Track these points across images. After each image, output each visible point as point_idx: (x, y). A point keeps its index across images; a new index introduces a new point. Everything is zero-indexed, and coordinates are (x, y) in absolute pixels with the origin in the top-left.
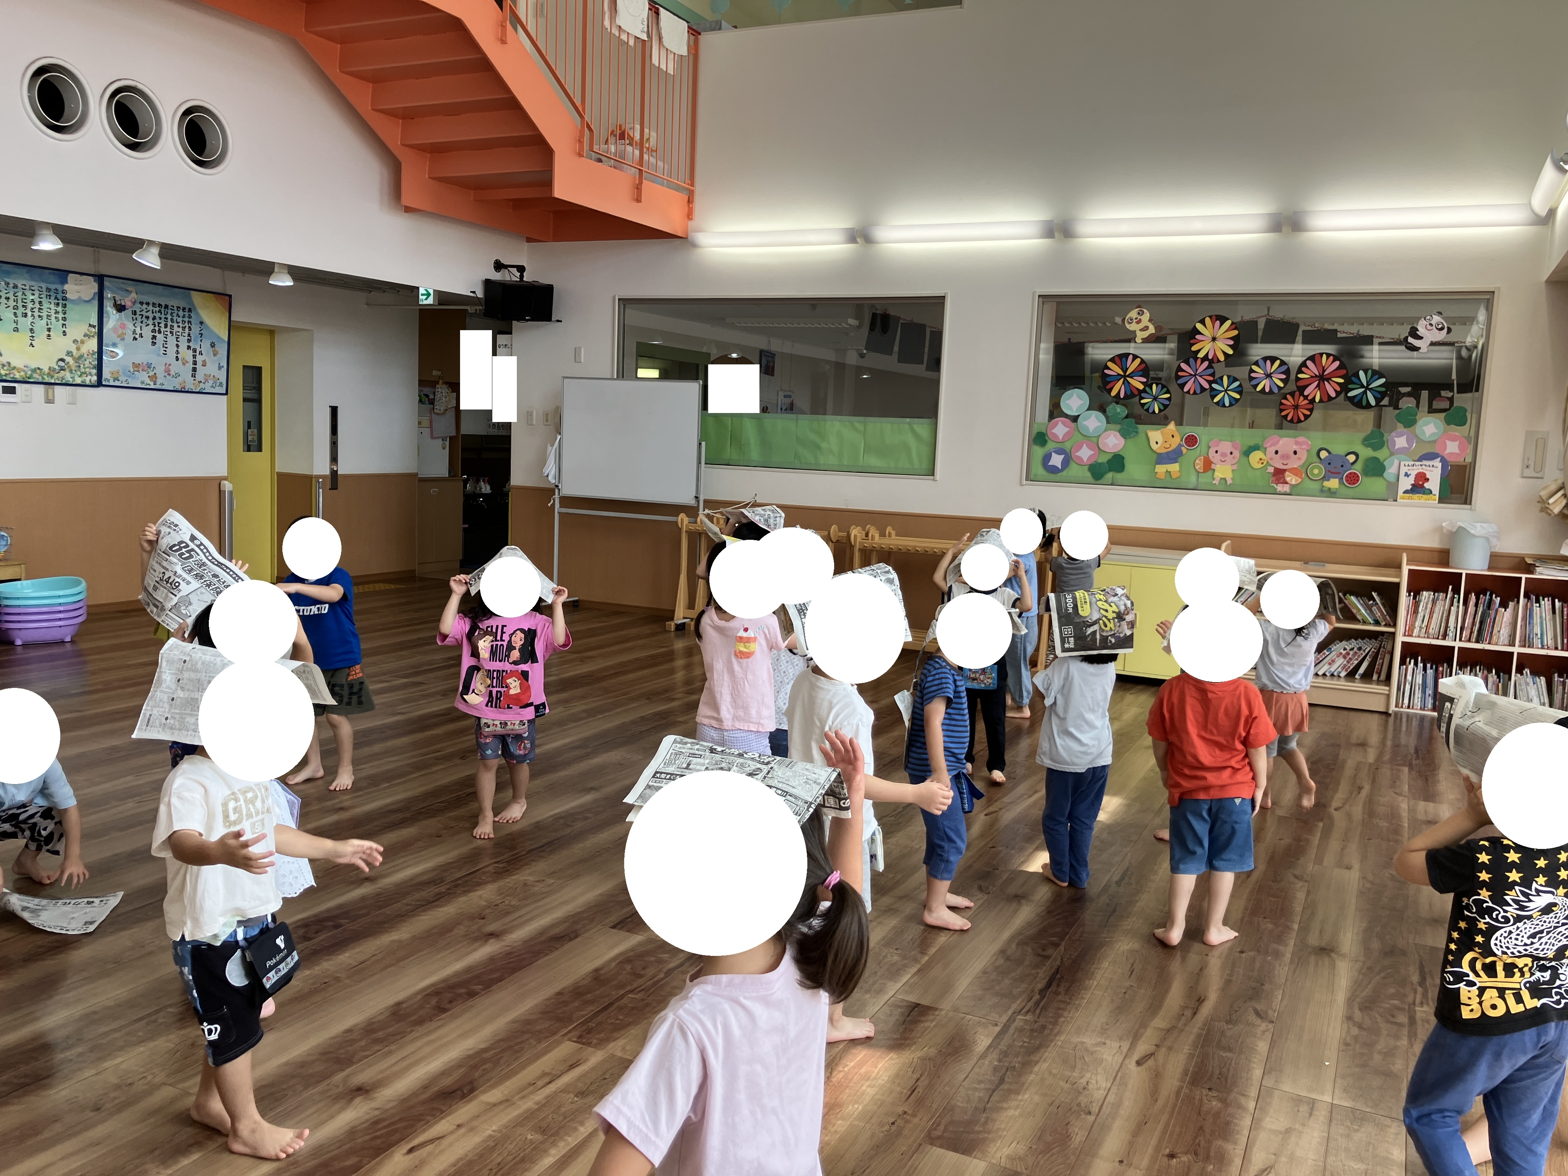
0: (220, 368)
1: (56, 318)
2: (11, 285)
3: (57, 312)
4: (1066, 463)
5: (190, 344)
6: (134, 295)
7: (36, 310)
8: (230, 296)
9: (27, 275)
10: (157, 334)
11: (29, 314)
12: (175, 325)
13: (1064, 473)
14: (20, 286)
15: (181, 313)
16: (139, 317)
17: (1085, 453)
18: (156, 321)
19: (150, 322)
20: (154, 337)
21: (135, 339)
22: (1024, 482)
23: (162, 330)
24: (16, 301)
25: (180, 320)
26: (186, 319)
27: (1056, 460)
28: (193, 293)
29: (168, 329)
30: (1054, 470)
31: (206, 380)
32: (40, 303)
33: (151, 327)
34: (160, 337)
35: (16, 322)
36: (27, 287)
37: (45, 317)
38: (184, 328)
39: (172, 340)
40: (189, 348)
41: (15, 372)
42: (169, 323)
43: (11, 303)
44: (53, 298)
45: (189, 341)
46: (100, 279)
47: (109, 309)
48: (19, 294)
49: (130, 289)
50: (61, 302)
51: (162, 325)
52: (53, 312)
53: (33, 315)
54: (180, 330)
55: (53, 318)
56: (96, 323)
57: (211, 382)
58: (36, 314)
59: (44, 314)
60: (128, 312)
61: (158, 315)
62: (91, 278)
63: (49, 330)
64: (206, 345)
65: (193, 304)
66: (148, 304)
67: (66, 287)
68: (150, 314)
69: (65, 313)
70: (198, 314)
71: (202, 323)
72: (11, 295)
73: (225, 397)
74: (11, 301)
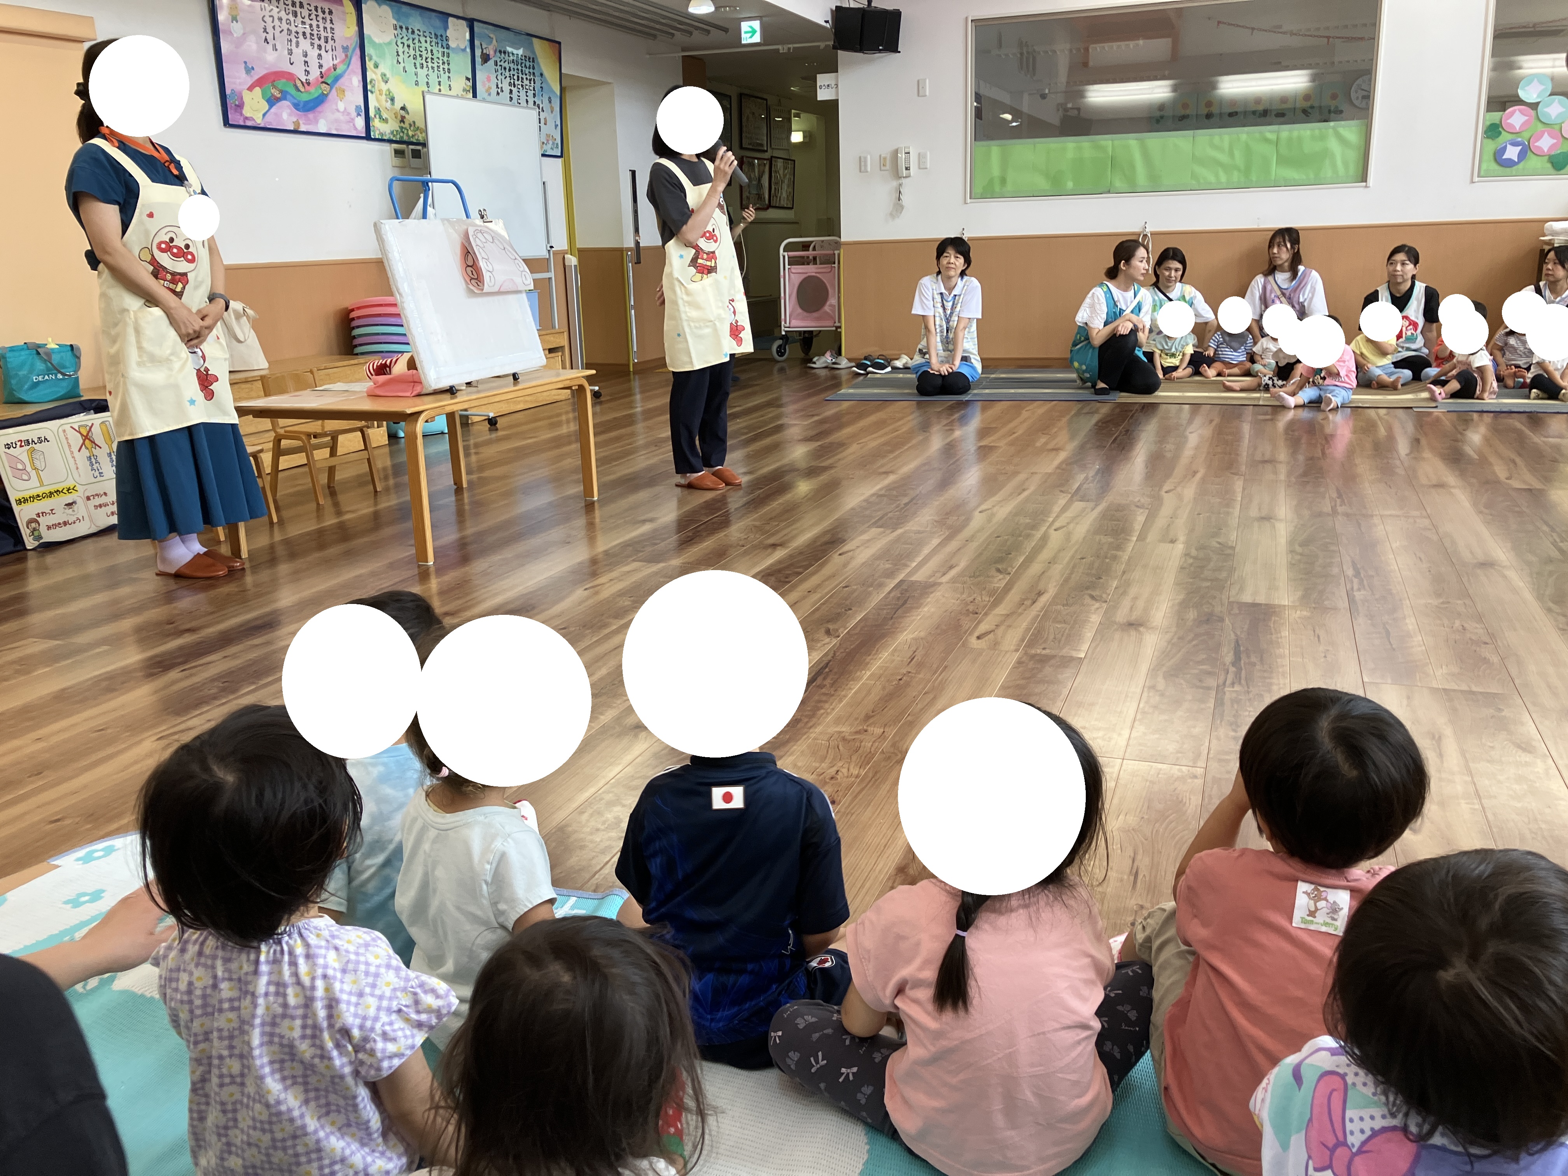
0: (556, 126)
1: (444, 69)
2: (410, 30)
3: (443, 63)
4: (1522, 156)
5: (536, 99)
6: (494, 41)
7: (429, 60)
8: (559, 43)
9: (419, 18)
10: (512, 88)
11: (425, 64)
12: (524, 77)
13: (1521, 165)
14: (416, 32)
15: (528, 64)
16: (499, 68)
17: (1545, 143)
18: (512, 72)
19: (507, 74)
20: (511, 91)
21: (498, 94)
22: (1476, 179)
23: (516, 83)
24: (414, 49)
25: (527, 71)
26: (531, 71)
27: (1512, 153)
28: (535, 40)
29: (520, 82)
30: (1510, 163)
31: (548, 141)
32: (432, 51)
33: (508, 79)
34: (515, 90)
35: (416, 74)
36: (421, 33)
37: (436, 69)
38: (530, 80)
39: (523, 93)
40: (535, 102)
41: (418, 132)
42: (520, 75)
43: (412, 52)
44: (440, 45)
45: (534, 95)
46: (471, 23)
47: (478, 60)
48: (416, 41)
49: (492, 36)
50: (445, 50)
51: (515, 77)
52: (441, 62)
53: (427, 67)
54: (527, 82)
55: (441, 69)
56: (470, 77)
57: (551, 142)
58: (430, 65)
59: (435, 65)
60: (491, 63)
61: (512, 65)
62: (464, 23)
63: (440, 85)
64: (546, 101)
65: (533, 52)
66: (505, 53)
67: (449, 33)
68: (506, 65)
69: (449, 64)
70: (538, 64)
71: (542, 75)
72: (410, 42)
73: (560, 160)
74: (411, 48)
